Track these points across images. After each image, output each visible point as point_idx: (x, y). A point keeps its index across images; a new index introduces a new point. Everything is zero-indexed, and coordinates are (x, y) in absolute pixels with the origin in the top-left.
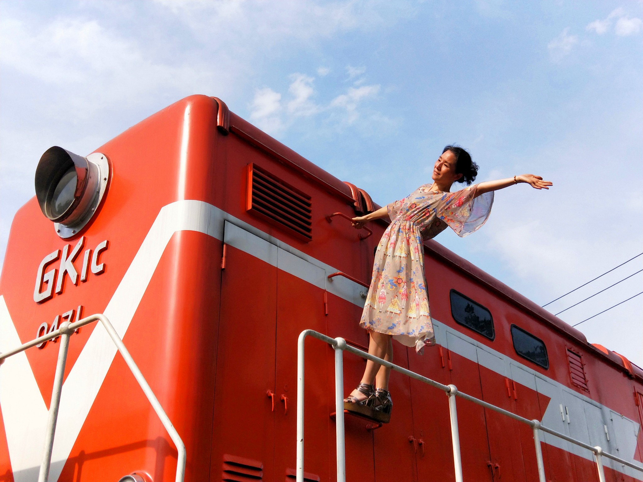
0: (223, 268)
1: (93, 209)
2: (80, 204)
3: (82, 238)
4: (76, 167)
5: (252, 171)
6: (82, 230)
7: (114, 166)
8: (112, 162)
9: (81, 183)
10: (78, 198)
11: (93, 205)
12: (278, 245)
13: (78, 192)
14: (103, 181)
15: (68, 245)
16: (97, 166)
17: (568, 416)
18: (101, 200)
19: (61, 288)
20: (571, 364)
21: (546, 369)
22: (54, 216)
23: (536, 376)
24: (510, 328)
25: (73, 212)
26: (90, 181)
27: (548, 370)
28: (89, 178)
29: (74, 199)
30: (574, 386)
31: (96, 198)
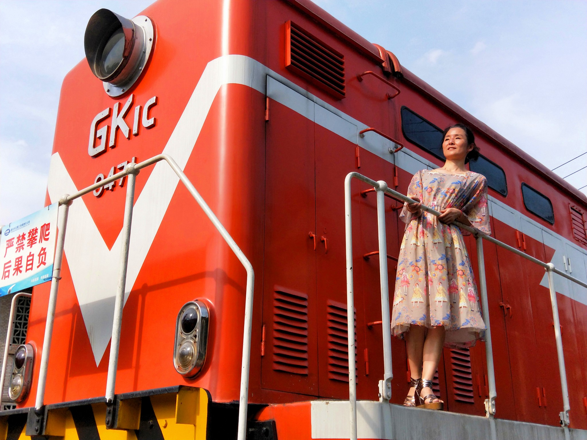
0: (267, 120)
1: (140, 68)
2: (128, 64)
3: (132, 96)
4: (123, 29)
5: (290, 29)
6: (130, 89)
7: (157, 27)
8: (156, 24)
9: (129, 43)
10: (126, 58)
11: (140, 65)
12: (315, 101)
13: (126, 51)
14: (148, 41)
15: (118, 103)
16: (142, 28)
17: (570, 266)
18: (147, 60)
19: (114, 142)
20: (573, 221)
21: (552, 224)
22: (103, 76)
23: (542, 230)
24: (521, 186)
25: (122, 72)
26: (137, 41)
27: (554, 225)
28: (136, 39)
29: (123, 59)
30: (576, 240)
31: (143, 58)
